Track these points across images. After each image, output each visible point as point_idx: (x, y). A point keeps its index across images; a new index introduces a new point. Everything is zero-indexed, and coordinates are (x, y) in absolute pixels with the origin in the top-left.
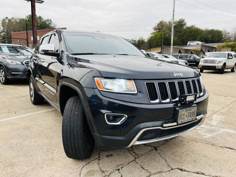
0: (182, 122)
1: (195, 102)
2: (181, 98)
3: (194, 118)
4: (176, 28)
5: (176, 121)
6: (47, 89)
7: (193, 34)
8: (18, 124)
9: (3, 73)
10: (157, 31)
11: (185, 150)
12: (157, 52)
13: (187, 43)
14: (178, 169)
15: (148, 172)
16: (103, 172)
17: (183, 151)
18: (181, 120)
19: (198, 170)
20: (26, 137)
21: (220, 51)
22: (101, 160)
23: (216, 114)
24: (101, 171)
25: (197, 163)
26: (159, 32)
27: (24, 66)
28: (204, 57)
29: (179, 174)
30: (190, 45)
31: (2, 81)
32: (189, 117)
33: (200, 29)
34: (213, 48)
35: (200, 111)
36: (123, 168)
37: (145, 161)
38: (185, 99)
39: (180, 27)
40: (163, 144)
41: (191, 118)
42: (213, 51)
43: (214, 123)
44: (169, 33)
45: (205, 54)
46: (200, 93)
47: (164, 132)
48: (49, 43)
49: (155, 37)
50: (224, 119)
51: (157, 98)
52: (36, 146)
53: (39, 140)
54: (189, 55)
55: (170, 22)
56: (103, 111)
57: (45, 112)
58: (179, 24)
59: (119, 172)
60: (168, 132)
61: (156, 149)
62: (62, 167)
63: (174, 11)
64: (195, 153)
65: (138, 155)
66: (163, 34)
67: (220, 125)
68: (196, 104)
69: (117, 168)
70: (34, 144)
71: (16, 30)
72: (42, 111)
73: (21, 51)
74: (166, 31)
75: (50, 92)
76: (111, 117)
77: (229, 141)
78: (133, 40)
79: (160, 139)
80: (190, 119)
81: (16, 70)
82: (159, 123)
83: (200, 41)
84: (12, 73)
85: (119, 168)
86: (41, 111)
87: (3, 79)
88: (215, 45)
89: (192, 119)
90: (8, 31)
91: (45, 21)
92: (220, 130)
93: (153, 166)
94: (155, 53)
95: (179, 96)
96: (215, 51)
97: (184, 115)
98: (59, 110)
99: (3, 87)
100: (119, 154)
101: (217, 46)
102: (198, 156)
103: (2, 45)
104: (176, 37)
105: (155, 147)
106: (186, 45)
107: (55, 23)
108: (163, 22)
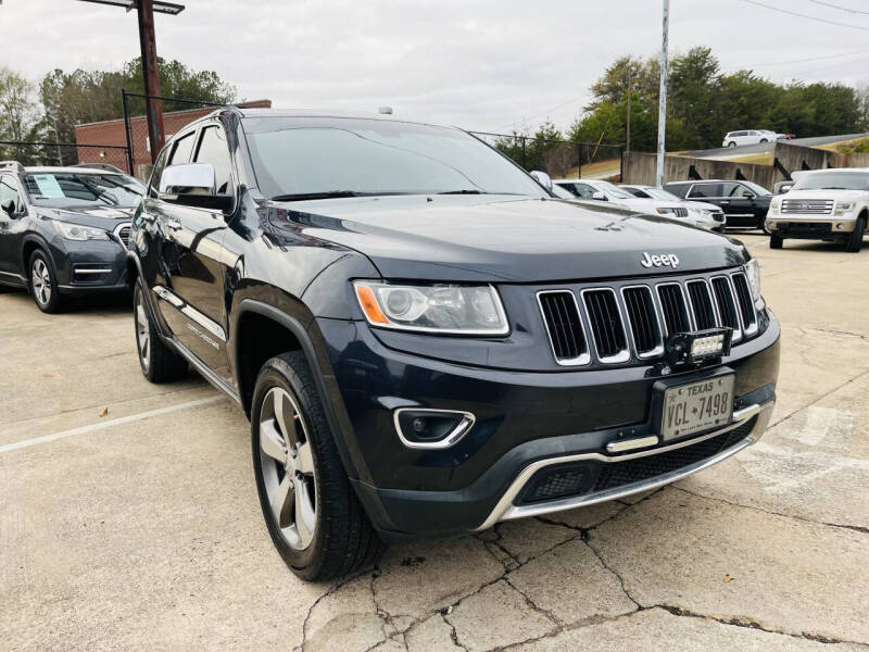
0: (677, 432)
1: (725, 359)
2: (673, 345)
3: (723, 417)
4: (677, 84)
5: (654, 430)
6: (193, 328)
7: (745, 102)
8: (93, 454)
9: (45, 272)
10: (608, 97)
11: (695, 539)
12: (607, 176)
13: (723, 140)
14: (665, 607)
15: (552, 618)
16: (388, 619)
17: (687, 544)
18: (674, 428)
19: (738, 612)
20: (120, 496)
21: (846, 166)
22: (381, 579)
23: (820, 405)
24: (381, 616)
25: (735, 585)
26: (615, 100)
27: (117, 245)
28: (784, 188)
29: (664, 627)
30: (732, 146)
31: (41, 300)
32: (705, 414)
33: (773, 85)
34: (820, 153)
35: (746, 391)
36: (462, 607)
37: (542, 579)
38: (688, 349)
39: (694, 79)
40: (612, 518)
41: (713, 418)
42: (821, 168)
43: (810, 437)
44: (654, 102)
45: (790, 179)
46: (747, 326)
47: (614, 472)
48: (195, 160)
49: (599, 122)
50: (850, 422)
51: (581, 349)
52: (153, 529)
53: (164, 508)
54: (729, 183)
55: (656, 63)
56: (389, 402)
57: (190, 409)
58: (690, 68)
59: (446, 621)
60: (630, 473)
61: (585, 535)
62: (243, 602)
63: (665, 19)
64: (729, 550)
65: (516, 558)
66: (629, 107)
67: (833, 446)
68: (730, 365)
69: (439, 606)
70: (147, 521)
71: (92, 114)
72: (181, 406)
73: (109, 191)
74: (642, 98)
75: (205, 337)
76: (417, 422)
77: (863, 502)
78: (519, 135)
79: (600, 496)
80: (708, 421)
81: (89, 260)
82: (591, 439)
83: (771, 130)
84: (77, 271)
85: (447, 604)
86: (177, 405)
87: (43, 292)
88: (828, 144)
89: (717, 421)
90: (63, 121)
91: (194, 81)
92: (833, 465)
93: (570, 598)
94: (596, 180)
95: (664, 337)
96: (829, 167)
97: (683, 406)
98: (238, 399)
99: (48, 323)
100: (448, 557)
101: (838, 147)
102: (741, 561)
103: (38, 173)
104: (680, 117)
105: (582, 529)
106: (719, 145)
107: (231, 85)
108: (630, 64)
